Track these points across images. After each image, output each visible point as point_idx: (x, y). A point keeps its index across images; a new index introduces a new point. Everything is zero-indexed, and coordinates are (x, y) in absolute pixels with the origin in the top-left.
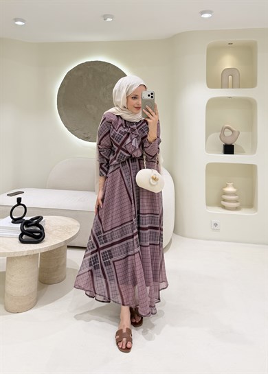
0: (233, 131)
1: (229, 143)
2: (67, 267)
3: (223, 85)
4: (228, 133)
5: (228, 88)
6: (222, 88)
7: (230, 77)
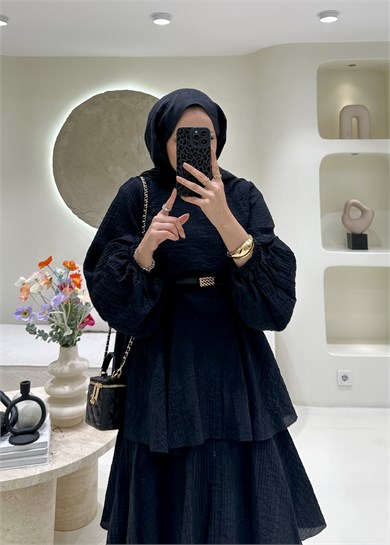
0: (363, 211)
1: (358, 231)
3: (342, 135)
4: (355, 214)
5: (352, 138)
6: (341, 138)
7: (354, 119)
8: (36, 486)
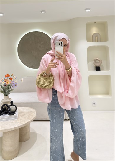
2: (30, 131)
3: (93, 41)
6: (93, 42)
7: (96, 37)
8: (13, 130)
